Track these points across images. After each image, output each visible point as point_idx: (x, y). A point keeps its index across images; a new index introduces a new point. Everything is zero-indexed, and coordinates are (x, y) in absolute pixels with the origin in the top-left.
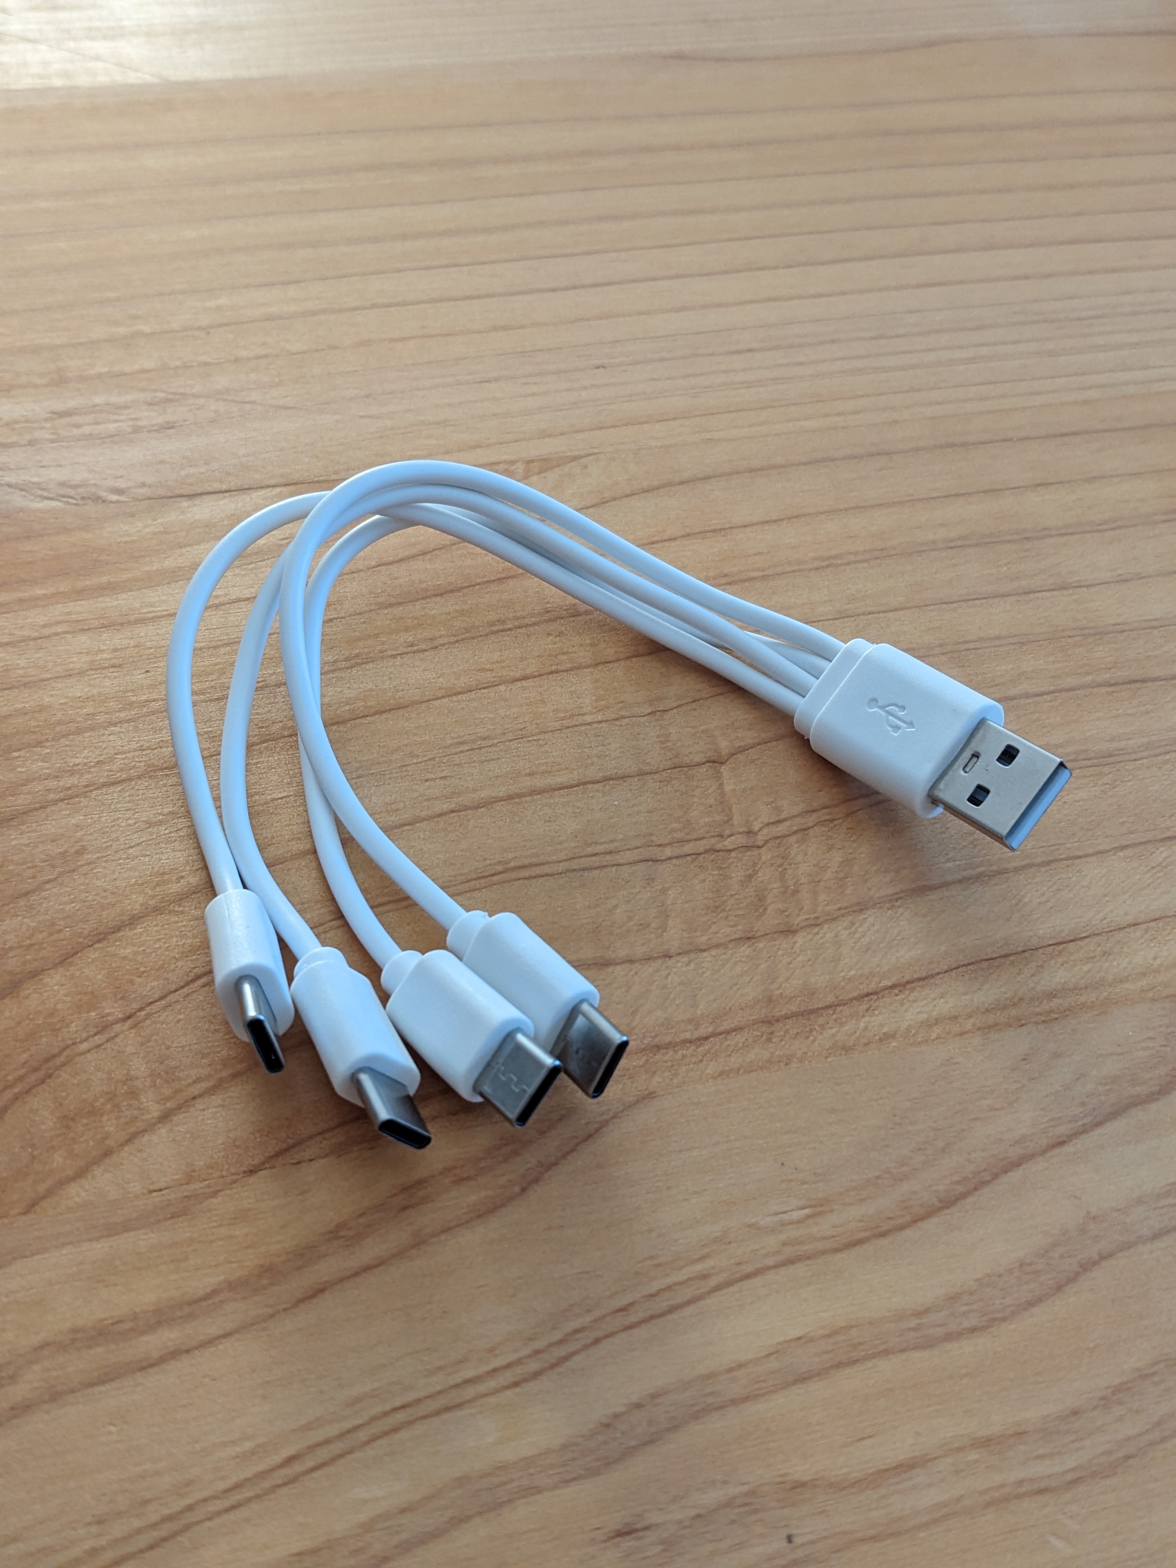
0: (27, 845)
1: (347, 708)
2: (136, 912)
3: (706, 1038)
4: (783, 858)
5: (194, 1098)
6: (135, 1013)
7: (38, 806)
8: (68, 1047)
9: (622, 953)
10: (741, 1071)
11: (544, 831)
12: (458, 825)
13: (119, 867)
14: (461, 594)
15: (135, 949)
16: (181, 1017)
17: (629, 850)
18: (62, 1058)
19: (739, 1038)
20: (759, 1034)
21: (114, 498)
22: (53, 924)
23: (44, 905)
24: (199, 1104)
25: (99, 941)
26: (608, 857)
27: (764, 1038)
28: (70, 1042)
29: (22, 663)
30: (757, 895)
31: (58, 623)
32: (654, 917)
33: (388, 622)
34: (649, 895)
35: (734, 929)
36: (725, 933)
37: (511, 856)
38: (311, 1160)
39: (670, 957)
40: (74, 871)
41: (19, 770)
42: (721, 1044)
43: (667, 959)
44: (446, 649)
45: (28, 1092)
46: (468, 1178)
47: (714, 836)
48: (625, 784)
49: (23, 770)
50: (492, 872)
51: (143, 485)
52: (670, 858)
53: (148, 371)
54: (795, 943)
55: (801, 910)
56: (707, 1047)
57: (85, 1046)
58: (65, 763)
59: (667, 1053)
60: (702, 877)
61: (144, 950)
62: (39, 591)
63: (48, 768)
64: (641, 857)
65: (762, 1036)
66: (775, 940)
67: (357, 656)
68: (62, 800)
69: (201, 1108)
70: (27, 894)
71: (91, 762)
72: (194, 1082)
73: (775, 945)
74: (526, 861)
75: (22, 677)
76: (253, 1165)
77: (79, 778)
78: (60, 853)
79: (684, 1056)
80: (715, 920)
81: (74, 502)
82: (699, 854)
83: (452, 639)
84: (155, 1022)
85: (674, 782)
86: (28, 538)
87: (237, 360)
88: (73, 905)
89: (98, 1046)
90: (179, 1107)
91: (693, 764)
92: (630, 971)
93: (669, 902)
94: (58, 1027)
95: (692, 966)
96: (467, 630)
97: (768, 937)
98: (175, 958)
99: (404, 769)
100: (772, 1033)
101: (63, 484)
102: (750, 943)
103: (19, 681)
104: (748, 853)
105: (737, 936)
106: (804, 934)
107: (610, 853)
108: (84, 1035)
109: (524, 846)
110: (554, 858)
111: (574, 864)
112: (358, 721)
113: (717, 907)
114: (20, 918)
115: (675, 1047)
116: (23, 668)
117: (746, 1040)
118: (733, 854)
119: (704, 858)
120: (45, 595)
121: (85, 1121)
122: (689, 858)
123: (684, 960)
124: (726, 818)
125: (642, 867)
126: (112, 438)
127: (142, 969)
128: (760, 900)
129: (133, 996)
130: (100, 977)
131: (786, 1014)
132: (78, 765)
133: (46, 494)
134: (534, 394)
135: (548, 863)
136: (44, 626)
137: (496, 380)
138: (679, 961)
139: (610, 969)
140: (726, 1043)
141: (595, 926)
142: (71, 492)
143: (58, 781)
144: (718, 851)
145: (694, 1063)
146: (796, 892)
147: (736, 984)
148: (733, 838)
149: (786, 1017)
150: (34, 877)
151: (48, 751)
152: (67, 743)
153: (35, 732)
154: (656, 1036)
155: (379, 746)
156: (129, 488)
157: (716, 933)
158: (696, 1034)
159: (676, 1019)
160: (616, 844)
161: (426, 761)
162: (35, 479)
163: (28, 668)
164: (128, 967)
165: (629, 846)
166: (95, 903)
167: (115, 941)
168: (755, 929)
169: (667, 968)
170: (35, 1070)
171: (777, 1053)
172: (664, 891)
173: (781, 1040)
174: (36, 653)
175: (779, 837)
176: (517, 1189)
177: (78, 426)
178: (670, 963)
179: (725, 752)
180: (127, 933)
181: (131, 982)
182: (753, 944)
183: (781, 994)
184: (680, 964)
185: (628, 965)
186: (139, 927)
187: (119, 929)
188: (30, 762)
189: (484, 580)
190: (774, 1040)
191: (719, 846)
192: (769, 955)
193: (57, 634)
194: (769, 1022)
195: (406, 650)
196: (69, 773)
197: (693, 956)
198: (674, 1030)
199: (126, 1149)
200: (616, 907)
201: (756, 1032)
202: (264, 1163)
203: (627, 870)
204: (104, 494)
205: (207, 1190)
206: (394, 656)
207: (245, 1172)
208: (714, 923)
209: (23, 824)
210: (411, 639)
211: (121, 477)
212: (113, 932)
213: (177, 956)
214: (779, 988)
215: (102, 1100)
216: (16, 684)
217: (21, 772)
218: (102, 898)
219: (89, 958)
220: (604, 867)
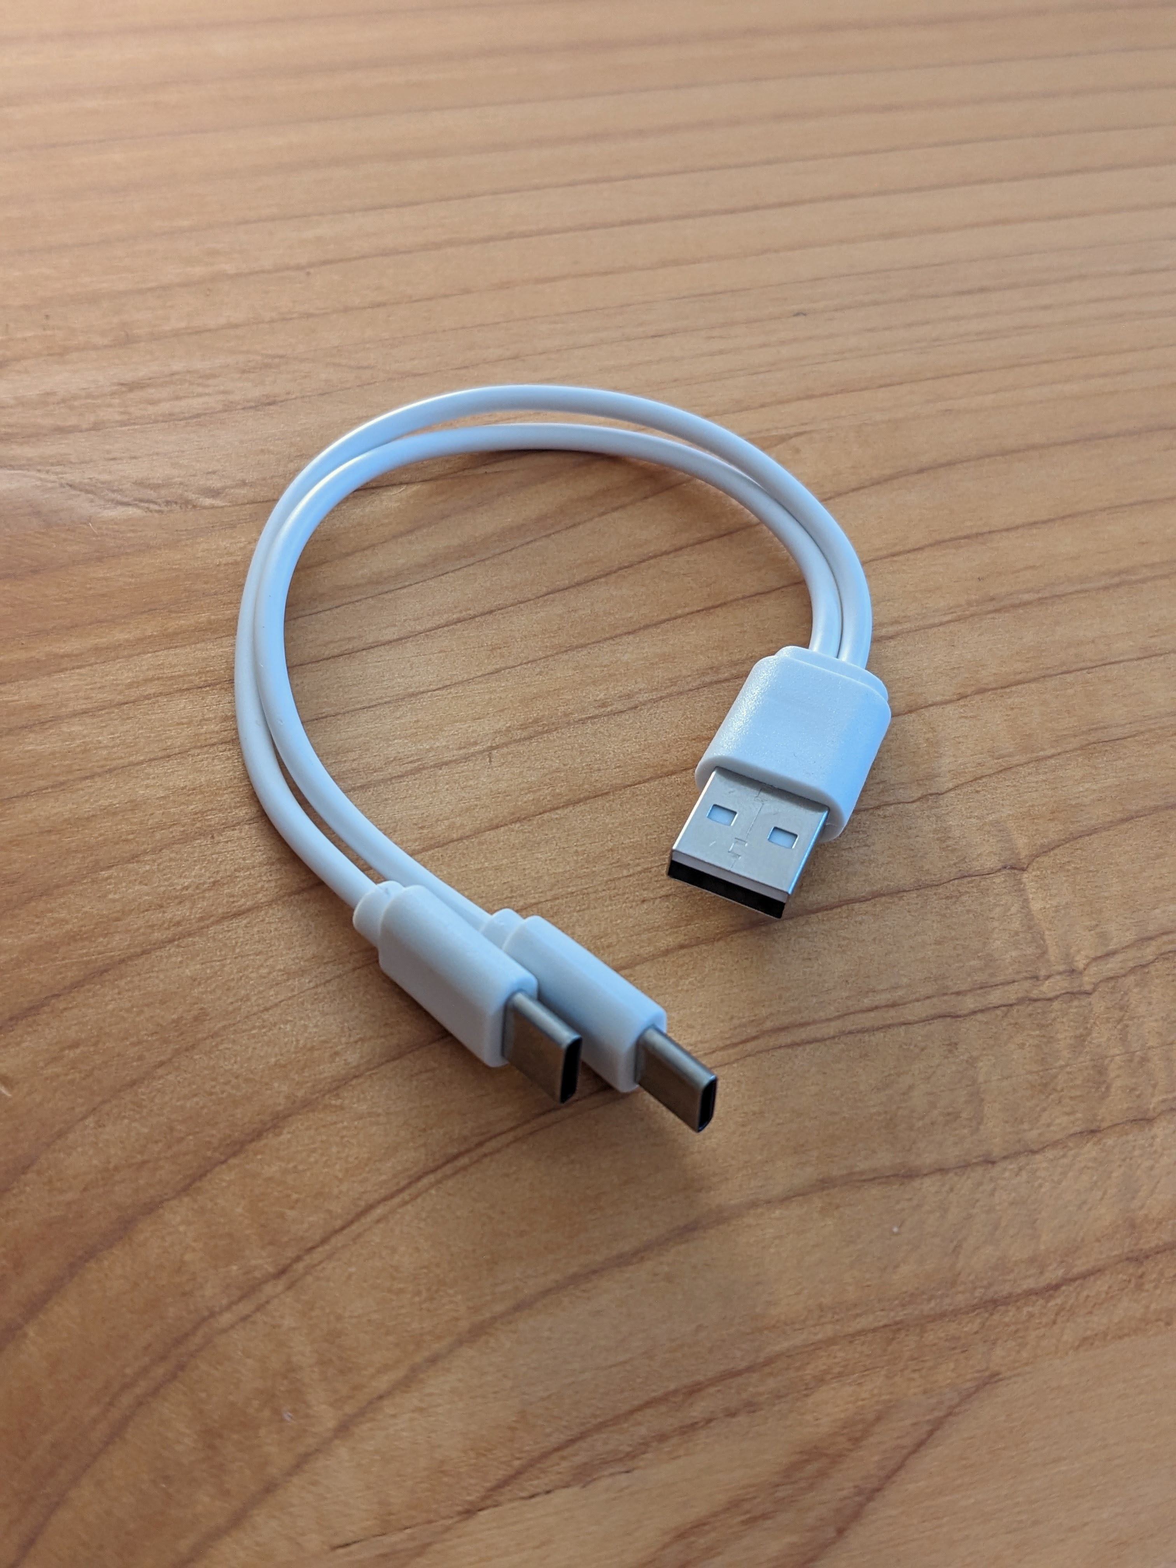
0: (129, 1010)
1: (530, 797)
2: (280, 1108)
3: (1057, 1287)
4: (1121, 1008)
5: (381, 1397)
6: (290, 1265)
7: (139, 950)
8: (204, 1320)
9: (929, 1158)
10: (1109, 1338)
11: (804, 973)
12: (691, 967)
13: (253, 1041)
14: (659, 631)
15: (283, 1165)
16: (353, 1269)
17: (918, 1000)
18: (197, 1339)
19: (1100, 1286)
20: (1125, 1277)
21: (208, 502)
22: (172, 1129)
23: (157, 1100)
24: (388, 1407)
25: (234, 1154)
26: (892, 1012)
27: (1132, 1285)
28: (206, 1313)
29: (105, 739)
30: (1094, 1066)
31: (147, 681)
32: (966, 1102)
33: (571, 673)
34: (954, 1068)
35: (1072, 1118)
36: (1060, 1124)
37: (764, 1012)
38: (548, 1492)
39: (993, 1163)
40: (193, 1047)
41: (111, 896)
42: (1078, 1294)
43: (990, 1165)
44: (649, 710)
45: (155, 1392)
46: (764, 1516)
47: (1026, 978)
48: (901, 902)
49: (117, 896)
50: (744, 1038)
51: (244, 484)
52: (974, 1013)
53: (236, 326)
54: (1154, 1138)
55: (1154, 1086)
56: (1059, 1301)
57: (226, 1318)
58: (171, 885)
59: (1007, 1311)
60: (1019, 1039)
61: (295, 1167)
62: (119, 636)
63: (148, 894)
64: (932, 1012)
65: (1130, 1281)
66: (1127, 1134)
67: (536, 721)
68: (171, 941)
69: (393, 1412)
70: (133, 1083)
71: (204, 883)
72: (379, 1371)
73: (1128, 1142)
74: (786, 1020)
75: (106, 759)
76: (471, 1503)
77: (191, 908)
78: (173, 1021)
79: (1031, 1316)
80: (1045, 1105)
81: (156, 507)
82: (1011, 1005)
83: (654, 695)
84: (318, 1279)
85: (964, 898)
86: (100, 559)
87: (346, 310)
88: (195, 1099)
89: (244, 1319)
90: (362, 1413)
91: (986, 871)
92: (943, 1185)
93: (981, 1079)
94: (187, 1289)
95: (1024, 1175)
96: (673, 682)
97: (1118, 1129)
98: (336, 1177)
99: (613, 885)
100: (1141, 1277)
101: (140, 484)
102: (1095, 1139)
103: (102, 766)
104: (1076, 1003)
105: (1078, 1129)
106: (1164, 1124)
107: (894, 1005)
108: (225, 1302)
109: (780, 997)
110: (822, 1014)
111: (849, 1024)
112: (546, 816)
113: (1046, 1085)
114: (126, 1121)
115: (1017, 1301)
116: (106, 747)
117: (1110, 1287)
118: (1056, 1005)
119: (1018, 1011)
120: (127, 640)
121: (235, 1437)
122: (999, 1012)
123: (1011, 1167)
124: (1039, 951)
125: (937, 1026)
126: (199, 418)
127: (295, 1196)
128: (1100, 1073)
129: (285, 1239)
130: (239, 1210)
131: (1157, 1246)
132: (187, 888)
133: (119, 497)
134: (721, 352)
135: (814, 1022)
136: (130, 686)
137: (673, 333)
138: (1005, 1169)
139: (916, 1183)
140: (1085, 1293)
141: (888, 1117)
142: (151, 494)
143: (164, 912)
144: (1036, 1000)
145: (1046, 1325)
146: (1144, 1060)
147: (1084, 1202)
148: (1052, 980)
149: (1159, 1251)
150: (141, 1058)
151: (148, 867)
152: (173, 855)
153: (126, 840)
154: (990, 1285)
155: (577, 851)
156: (224, 488)
157: (1049, 1125)
158: (1043, 1281)
159: (1014, 1259)
160: (900, 993)
161: (640, 872)
162: (105, 477)
163: (113, 747)
164: (276, 1194)
165: (918, 995)
166: (225, 1095)
167: (256, 1154)
168: (1099, 1118)
169: (991, 1179)
170: (163, 1358)
171: (1153, 1306)
172: (972, 1062)
173: (1156, 1287)
174: (122, 725)
175: (1112, 978)
176: (831, 1533)
177: (153, 402)
178: (995, 1171)
179: (1024, 853)
180: (270, 1140)
181: (282, 1216)
182: (1100, 1140)
183: (1146, 1216)
184: (1007, 1174)
185: (938, 1176)
186: (285, 1131)
187: (258, 1135)
188: (124, 884)
189: (687, 610)
190: (1147, 1287)
191: (1035, 994)
192: (1123, 1157)
193: (147, 697)
194: (1137, 1259)
195: (597, 712)
196: (177, 901)
197: (1022, 1160)
198: (1011, 1277)
199: (295, 1480)
200: (911, 1087)
201: (1120, 1276)
202: (484, 1498)
203: (919, 1031)
204: (192, 496)
205: (411, 1545)
206: (583, 721)
207: (460, 1513)
208: (1044, 1110)
209: (122, 977)
210: (602, 696)
211: (214, 472)
212: (252, 1140)
213: (340, 1175)
214: (1142, 1207)
215: (256, 1403)
216: (99, 770)
217: (114, 901)
218: (233, 1087)
219: (223, 1180)
220: (889, 1026)
